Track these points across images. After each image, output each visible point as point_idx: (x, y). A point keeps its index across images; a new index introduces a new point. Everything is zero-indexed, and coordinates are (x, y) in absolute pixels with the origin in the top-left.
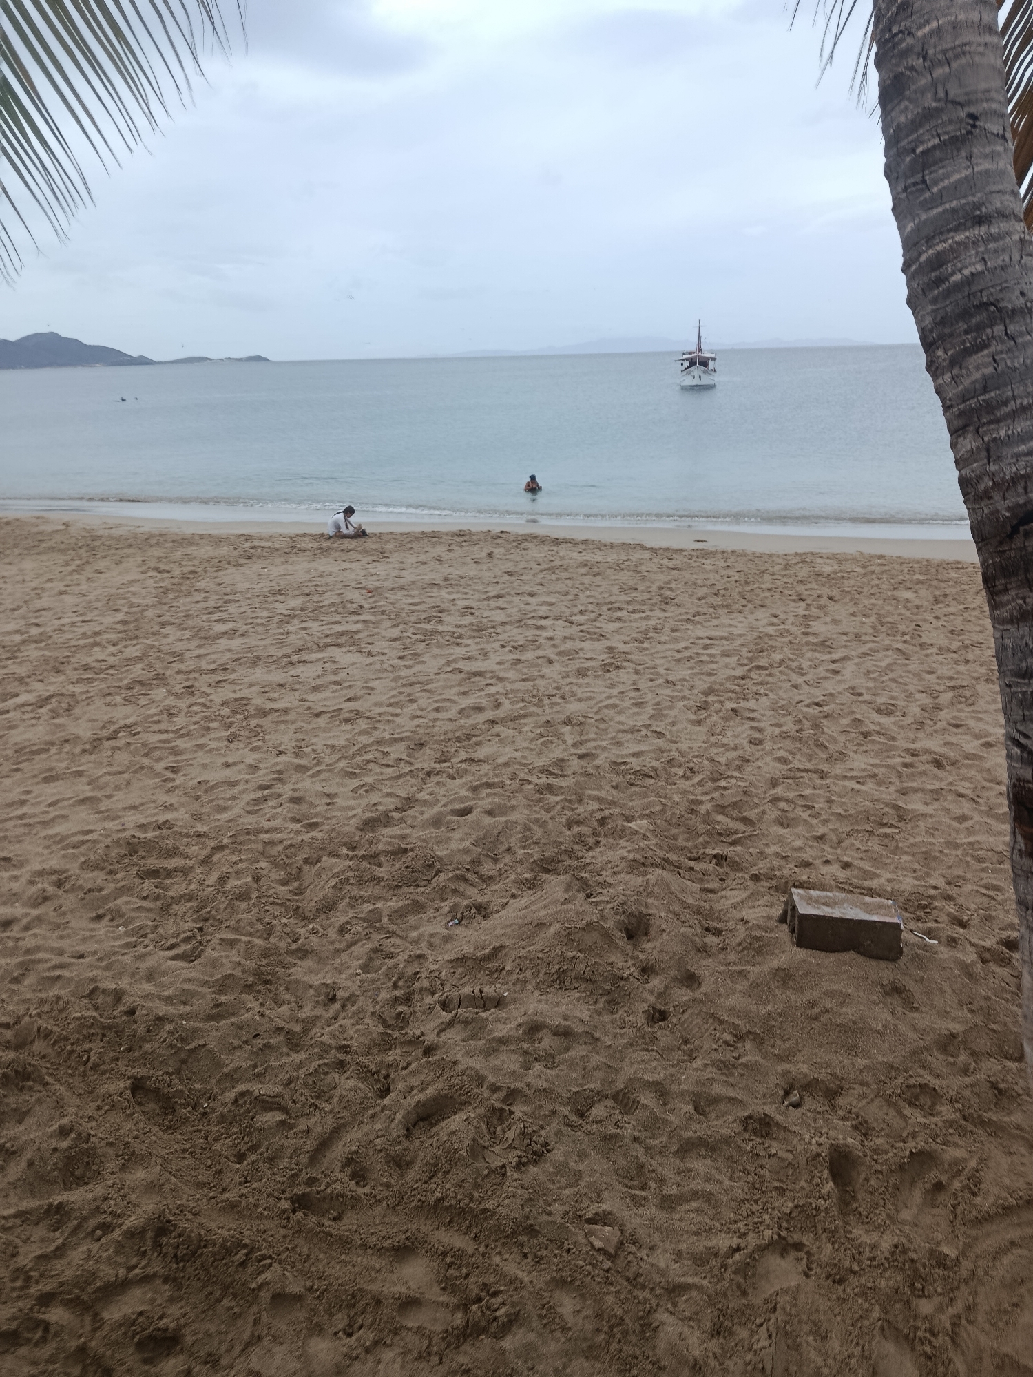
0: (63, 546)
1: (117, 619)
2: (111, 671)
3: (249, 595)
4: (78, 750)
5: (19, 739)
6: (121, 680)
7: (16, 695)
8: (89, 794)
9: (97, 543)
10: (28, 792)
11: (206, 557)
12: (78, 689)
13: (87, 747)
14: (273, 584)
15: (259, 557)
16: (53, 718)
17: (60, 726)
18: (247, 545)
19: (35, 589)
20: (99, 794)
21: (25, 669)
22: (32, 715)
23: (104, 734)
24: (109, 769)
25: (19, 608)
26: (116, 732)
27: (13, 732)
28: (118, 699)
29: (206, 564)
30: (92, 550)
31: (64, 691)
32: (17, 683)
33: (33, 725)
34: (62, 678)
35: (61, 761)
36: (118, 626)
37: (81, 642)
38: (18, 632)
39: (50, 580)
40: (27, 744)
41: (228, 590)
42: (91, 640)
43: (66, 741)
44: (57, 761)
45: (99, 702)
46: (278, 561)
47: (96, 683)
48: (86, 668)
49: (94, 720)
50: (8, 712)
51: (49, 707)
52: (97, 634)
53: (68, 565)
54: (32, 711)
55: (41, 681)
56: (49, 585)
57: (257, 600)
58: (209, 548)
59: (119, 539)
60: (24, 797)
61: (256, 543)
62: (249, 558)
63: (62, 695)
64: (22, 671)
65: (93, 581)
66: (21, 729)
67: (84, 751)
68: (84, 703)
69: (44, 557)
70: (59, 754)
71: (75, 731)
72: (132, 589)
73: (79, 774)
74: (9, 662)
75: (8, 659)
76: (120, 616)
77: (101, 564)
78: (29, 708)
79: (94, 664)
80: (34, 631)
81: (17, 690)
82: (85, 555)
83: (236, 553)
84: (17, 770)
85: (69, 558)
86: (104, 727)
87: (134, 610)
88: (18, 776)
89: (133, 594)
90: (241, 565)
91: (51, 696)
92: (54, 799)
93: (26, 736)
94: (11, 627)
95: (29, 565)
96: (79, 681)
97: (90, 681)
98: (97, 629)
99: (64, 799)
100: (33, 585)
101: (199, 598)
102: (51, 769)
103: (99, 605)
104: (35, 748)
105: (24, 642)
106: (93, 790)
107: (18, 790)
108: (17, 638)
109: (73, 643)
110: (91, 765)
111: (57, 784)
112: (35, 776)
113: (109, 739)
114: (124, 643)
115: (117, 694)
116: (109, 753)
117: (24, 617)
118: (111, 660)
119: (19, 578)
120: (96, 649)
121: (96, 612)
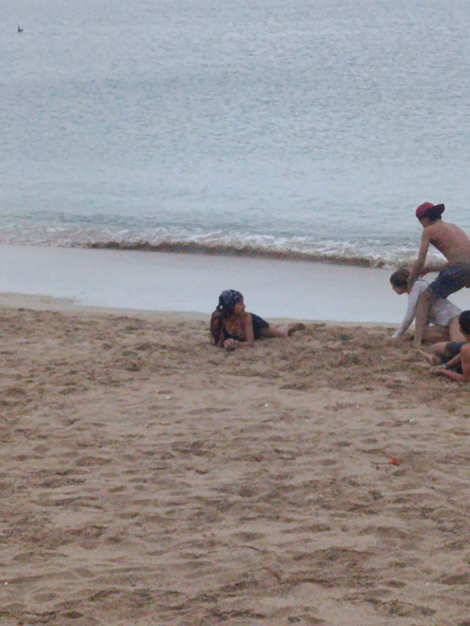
3: (130, 451)
11: (44, 360)
14: (184, 428)
15: (156, 368)
18: (131, 339)
29: (45, 376)
41: (87, 436)
46: (195, 378)
57: (148, 462)
58: (52, 342)
61: (151, 337)
62: (134, 368)
83: (107, 355)
90: (116, 383)
101: (26, 450)
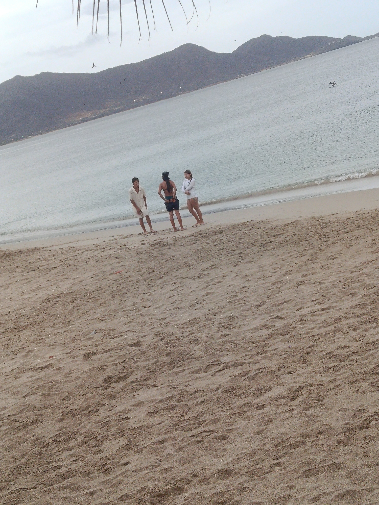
0: (295, 238)
1: (354, 303)
2: (355, 357)
4: (332, 441)
5: (276, 433)
6: (365, 365)
7: (269, 389)
8: (348, 488)
9: (327, 230)
10: (291, 487)
12: (325, 378)
13: (341, 437)
16: (305, 410)
17: (312, 417)
19: (276, 283)
20: (359, 488)
21: (274, 363)
22: (286, 408)
23: (355, 423)
24: (365, 460)
25: (263, 303)
26: (368, 421)
27: (271, 426)
28: (365, 385)
30: (323, 238)
31: (312, 381)
32: (268, 377)
33: (288, 418)
34: (310, 368)
35: (319, 454)
36: (356, 310)
37: (323, 330)
38: (264, 326)
39: (287, 273)
40: (284, 437)
42: (332, 327)
43: (321, 433)
44: (314, 453)
45: (347, 391)
47: (342, 371)
48: (331, 356)
49: (345, 410)
50: (263, 406)
51: (300, 399)
52: (337, 320)
53: (302, 255)
54: (285, 404)
55: (290, 373)
56: (287, 277)
59: (346, 222)
60: (288, 493)
63: (311, 385)
64: (272, 364)
65: (328, 268)
66: (277, 423)
67: (339, 442)
68: (333, 392)
69: (280, 251)
70: (315, 446)
71: (327, 421)
72: (365, 271)
73: (337, 466)
74: (260, 357)
75: (258, 354)
76: (356, 300)
77: (334, 250)
78: (283, 401)
79: (338, 352)
80: (279, 324)
81: (270, 384)
82: (316, 243)
84: (278, 465)
85: (302, 248)
86: (355, 416)
87: (370, 291)
88: (280, 470)
89: (367, 275)
91: (301, 388)
92: (317, 494)
93: (282, 430)
94: (258, 322)
95: (266, 261)
96: (326, 370)
97: (336, 369)
98: (336, 316)
99: (326, 494)
100: (273, 279)
102: (309, 463)
103: (335, 290)
104: (293, 441)
105: (271, 336)
106: (353, 483)
107: (282, 485)
108: (265, 333)
109: (316, 332)
110: (347, 457)
111: (317, 477)
112: (295, 471)
113: (361, 429)
114: (364, 327)
115: (364, 380)
116: (363, 444)
117: (268, 312)
118: (354, 346)
119: (259, 275)
120: (338, 336)
121: (334, 299)
